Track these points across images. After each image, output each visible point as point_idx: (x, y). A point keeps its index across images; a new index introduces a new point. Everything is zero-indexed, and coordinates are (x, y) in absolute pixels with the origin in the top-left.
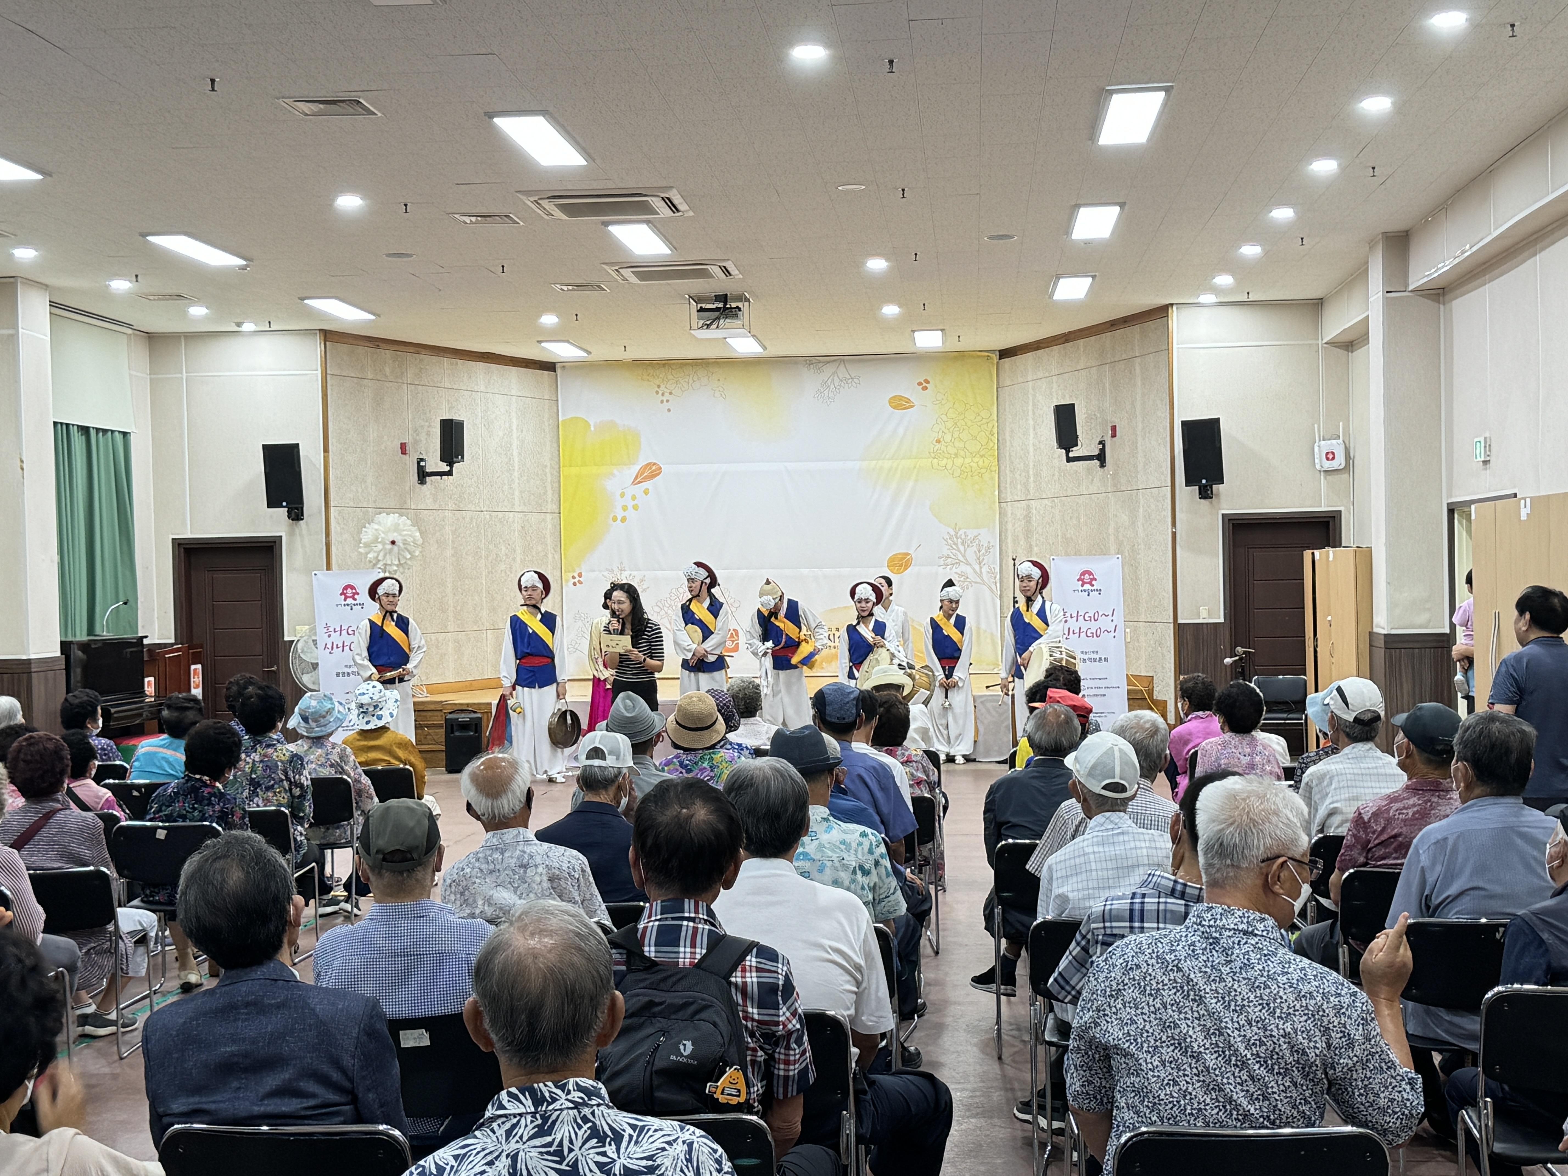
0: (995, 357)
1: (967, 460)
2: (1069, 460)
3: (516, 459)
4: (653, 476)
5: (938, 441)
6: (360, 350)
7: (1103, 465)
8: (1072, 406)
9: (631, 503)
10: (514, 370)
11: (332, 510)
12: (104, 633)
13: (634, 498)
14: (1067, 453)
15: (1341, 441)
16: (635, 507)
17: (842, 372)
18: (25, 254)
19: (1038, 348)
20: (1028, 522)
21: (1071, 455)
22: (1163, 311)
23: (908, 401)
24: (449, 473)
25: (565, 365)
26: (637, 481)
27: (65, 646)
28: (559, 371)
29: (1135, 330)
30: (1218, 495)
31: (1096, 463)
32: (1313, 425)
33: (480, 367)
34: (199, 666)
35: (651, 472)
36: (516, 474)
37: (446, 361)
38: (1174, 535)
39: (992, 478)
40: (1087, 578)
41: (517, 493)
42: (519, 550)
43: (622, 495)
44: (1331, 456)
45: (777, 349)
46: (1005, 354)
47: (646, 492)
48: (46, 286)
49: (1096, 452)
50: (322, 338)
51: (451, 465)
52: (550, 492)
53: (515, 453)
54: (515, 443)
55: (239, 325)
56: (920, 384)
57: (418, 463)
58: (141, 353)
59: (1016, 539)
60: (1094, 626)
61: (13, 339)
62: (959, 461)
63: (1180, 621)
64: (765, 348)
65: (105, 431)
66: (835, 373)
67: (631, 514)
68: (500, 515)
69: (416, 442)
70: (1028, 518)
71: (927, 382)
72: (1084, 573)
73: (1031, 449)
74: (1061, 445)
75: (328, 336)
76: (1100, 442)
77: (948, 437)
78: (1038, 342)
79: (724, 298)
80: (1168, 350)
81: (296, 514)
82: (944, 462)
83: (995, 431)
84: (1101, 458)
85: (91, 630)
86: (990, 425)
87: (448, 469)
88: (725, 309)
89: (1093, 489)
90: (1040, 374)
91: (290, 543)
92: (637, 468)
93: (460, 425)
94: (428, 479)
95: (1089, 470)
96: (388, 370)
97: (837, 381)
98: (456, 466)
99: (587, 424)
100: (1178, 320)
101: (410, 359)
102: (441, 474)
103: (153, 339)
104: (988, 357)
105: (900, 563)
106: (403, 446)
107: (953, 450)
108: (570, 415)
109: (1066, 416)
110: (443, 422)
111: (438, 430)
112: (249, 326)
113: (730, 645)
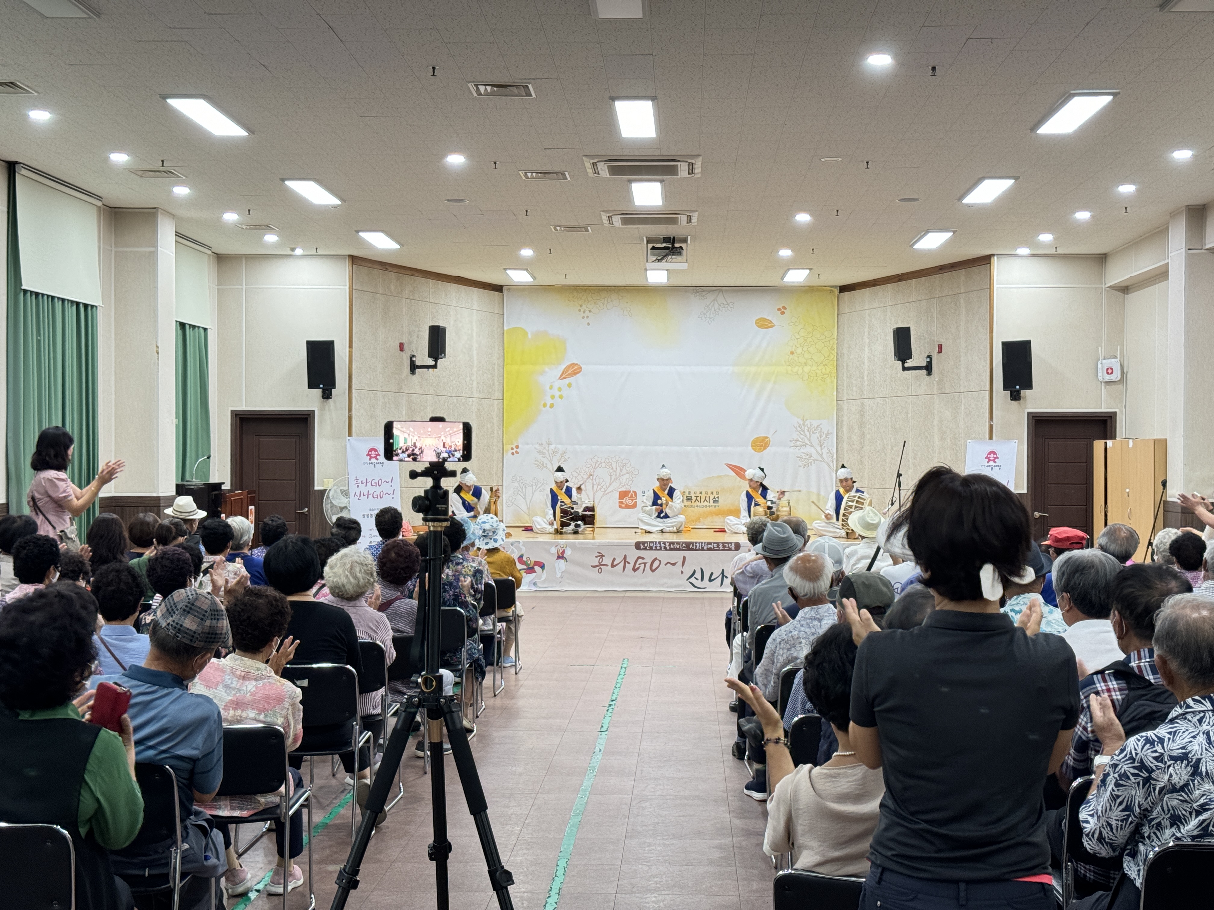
0: (837, 291)
1: (814, 368)
2: (904, 369)
3: (475, 358)
4: (575, 373)
5: (792, 353)
6: (375, 271)
7: (929, 373)
8: (908, 329)
9: (557, 394)
10: (475, 291)
11: (353, 391)
13: (560, 390)
14: (903, 363)
15: (1118, 360)
16: (561, 397)
17: (721, 299)
18: (180, 191)
19: (876, 285)
20: (862, 416)
21: (906, 365)
22: (986, 260)
23: (770, 322)
24: (435, 367)
25: (512, 287)
26: (563, 377)
28: (505, 292)
29: (962, 273)
30: (1025, 398)
31: (924, 372)
32: (1097, 348)
33: (453, 287)
34: (253, 508)
35: (573, 370)
36: (475, 369)
37: (431, 282)
38: (991, 427)
39: (832, 382)
41: (475, 384)
43: (551, 388)
44: (1110, 371)
46: (844, 289)
47: (570, 386)
48: (179, 219)
49: (924, 364)
50: (351, 262)
51: (436, 360)
52: (497, 384)
53: (475, 352)
54: (475, 345)
55: (293, 249)
56: (779, 309)
57: (411, 358)
58: (213, 267)
59: (851, 428)
61: (153, 255)
62: (807, 369)
65: (194, 327)
66: (715, 299)
67: (557, 402)
68: (464, 400)
69: (410, 343)
70: (862, 413)
71: (784, 308)
73: (866, 361)
74: (898, 358)
75: (354, 260)
76: (928, 357)
77: (799, 350)
78: (875, 280)
79: (674, 240)
80: (989, 288)
81: (328, 394)
82: (795, 370)
83: (835, 346)
84: (928, 368)
86: (831, 342)
87: (433, 363)
88: (673, 247)
89: (921, 391)
90: (876, 305)
91: (322, 416)
92: (563, 367)
93: (443, 330)
94: (417, 371)
95: (919, 377)
96: (393, 287)
97: (716, 306)
98: (439, 361)
99: (526, 333)
100: (998, 266)
101: (407, 279)
102: (428, 367)
103: (221, 259)
104: (831, 291)
105: (761, 444)
106: (401, 345)
107: (802, 360)
108: (513, 326)
109: (903, 336)
110: (431, 327)
111: (429, 333)
112: (299, 251)
113: (630, 503)
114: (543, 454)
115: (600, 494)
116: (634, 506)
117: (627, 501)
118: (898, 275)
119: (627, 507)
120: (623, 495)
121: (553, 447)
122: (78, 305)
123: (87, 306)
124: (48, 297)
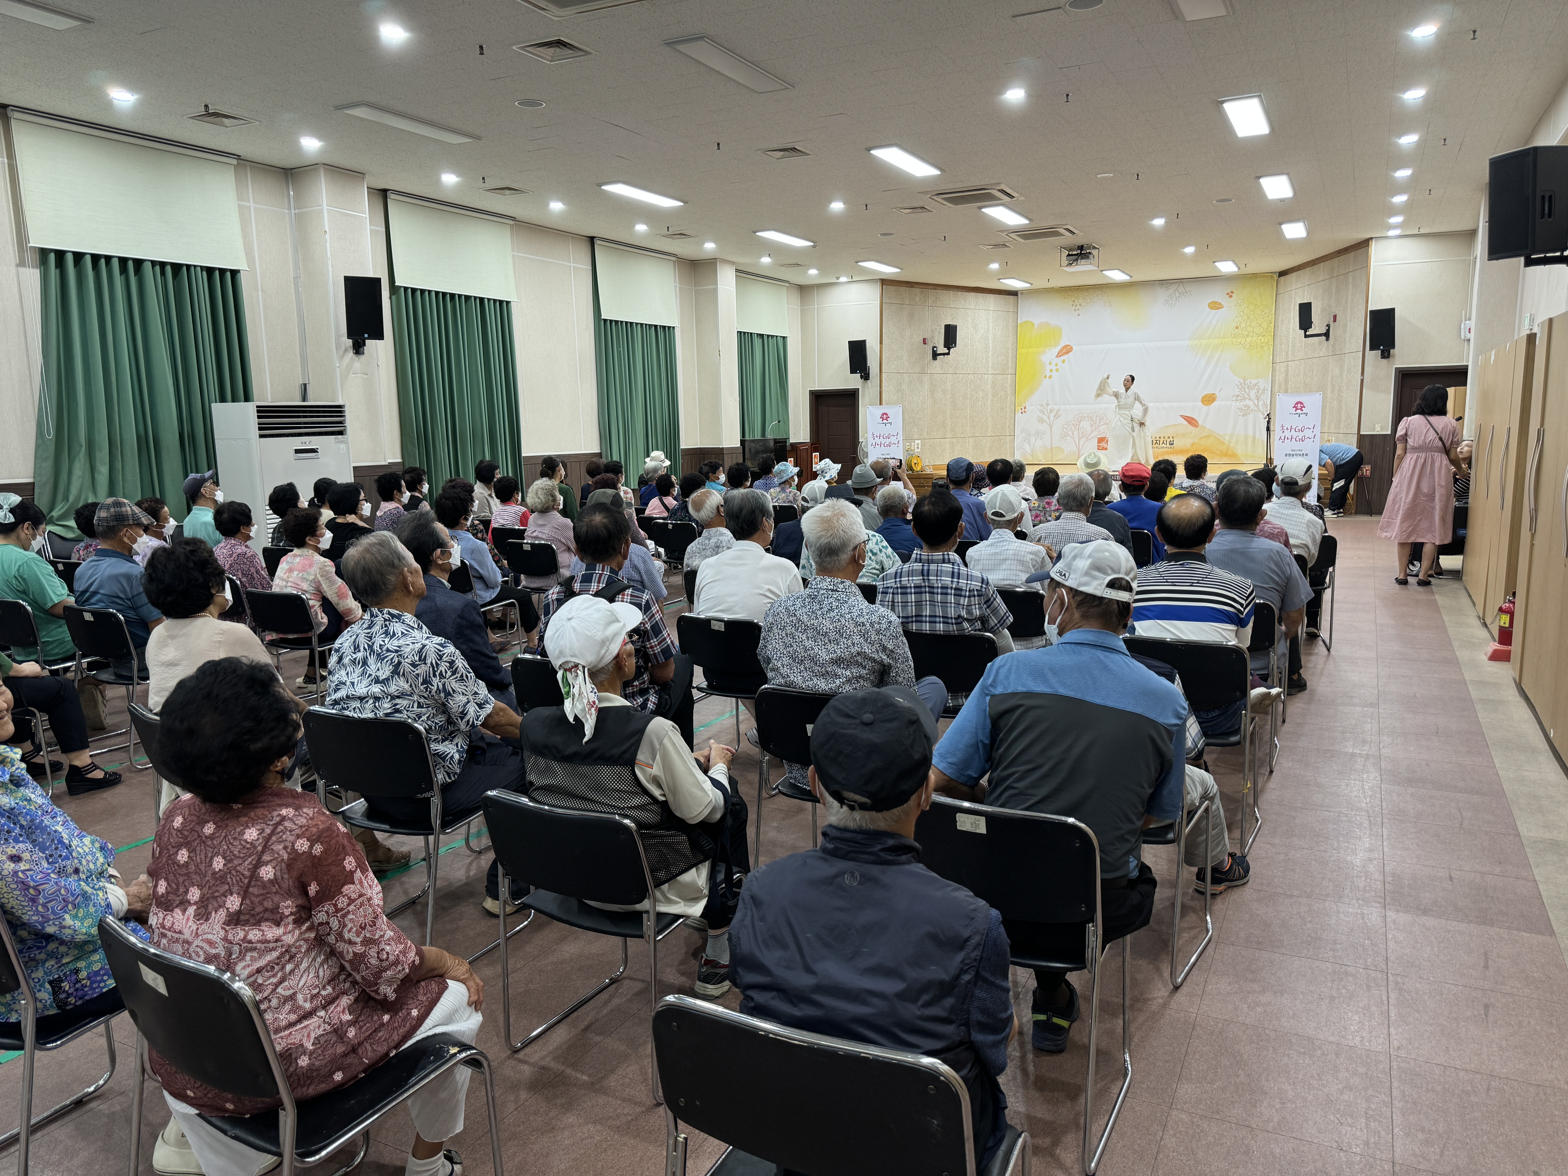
0: (1276, 277)
1: (1254, 339)
2: (1306, 336)
3: (991, 345)
4: (1067, 352)
5: (1237, 328)
6: (902, 289)
7: (1327, 340)
8: (1310, 304)
9: (1054, 368)
10: (992, 296)
11: (883, 375)
12: (770, 436)
13: (1056, 365)
14: (1305, 332)
16: (1057, 370)
17: (1180, 290)
18: (710, 246)
19: (1299, 270)
20: (1287, 375)
21: (1308, 333)
22: (1367, 243)
23: (1220, 304)
25: (1022, 293)
26: (1058, 356)
27: (743, 443)
28: (1019, 295)
29: (1351, 255)
30: (1394, 355)
31: (1324, 338)
33: (971, 295)
34: (818, 454)
35: (1067, 350)
36: (990, 353)
37: (951, 293)
38: (1364, 380)
39: (1269, 349)
40: (1299, 406)
41: (990, 364)
42: (990, 395)
43: (1050, 363)
44: (1470, 330)
45: (1138, 277)
46: (1282, 274)
47: (1063, 361)
48: (733, 263)
49: (1324, 331)
50: (880, 284)
51: (949, 349)
52: (1010, 363)
53: (991, 342)
54: (991, 336)
55: (838, 278)
56: (1228, 294)
57: (933, 349)
58: (796, 295)
59: (1280, 385)
60: (1301, 435)
61: (715, 290)
62: (1249, 339)
63: (1362, 433)
64: (1131, 277)
65: (773, 336)
66: (1177, 289)
67: (1055, 374)
68: (980, 376)
69: (932, 337)
70: (1287, 372)
71: (1232, 292)
72: (1297, 403)
73: (1291, 331)
74: (1301, 328)
75: (885, 282)
76: (1327, 325)
78: (1299, 266)
79: (1081, 248)
80: (1368, 267)
81: (866, 377)
82: (1240, 340)
83: (1273, 321)
84: (1327, 334)
85: (763, 434)
86: (1270, 318)
87: (946, 351)
88: (1081, 254)
89: (1322, 354)
90: (1299, 285)
91: (863, 391)
92: (1059, 348)
93: (955, 327)
94: (938, 357)
95: (1320, 343)
96: (917, 299)
97: (1177, 294)
98: (952, 350)
99: (1033, 324)
100: (1375, 249)
101: (932, 292)
102: (944, 354)
103: (802, 287)
104: (1273, 277)
105: (1209, 399)
106: (924, 340)
107: (1245, 333)
108: (1024, 320)
109: (1305, 311)
110: (946, 326)
111: (943, 331)
112: (843, 279)
113: (1106, 446)
114: (1043, 412)
115: (1082, 439)
116: (1108, 448)
117: (1103, 444)
118: (1313, 261)
119: (1102, 448)
120: (1099, 439)
121: (1050, 407)
122: (656, 326)
123: (664, 327)
124: (626, 323)
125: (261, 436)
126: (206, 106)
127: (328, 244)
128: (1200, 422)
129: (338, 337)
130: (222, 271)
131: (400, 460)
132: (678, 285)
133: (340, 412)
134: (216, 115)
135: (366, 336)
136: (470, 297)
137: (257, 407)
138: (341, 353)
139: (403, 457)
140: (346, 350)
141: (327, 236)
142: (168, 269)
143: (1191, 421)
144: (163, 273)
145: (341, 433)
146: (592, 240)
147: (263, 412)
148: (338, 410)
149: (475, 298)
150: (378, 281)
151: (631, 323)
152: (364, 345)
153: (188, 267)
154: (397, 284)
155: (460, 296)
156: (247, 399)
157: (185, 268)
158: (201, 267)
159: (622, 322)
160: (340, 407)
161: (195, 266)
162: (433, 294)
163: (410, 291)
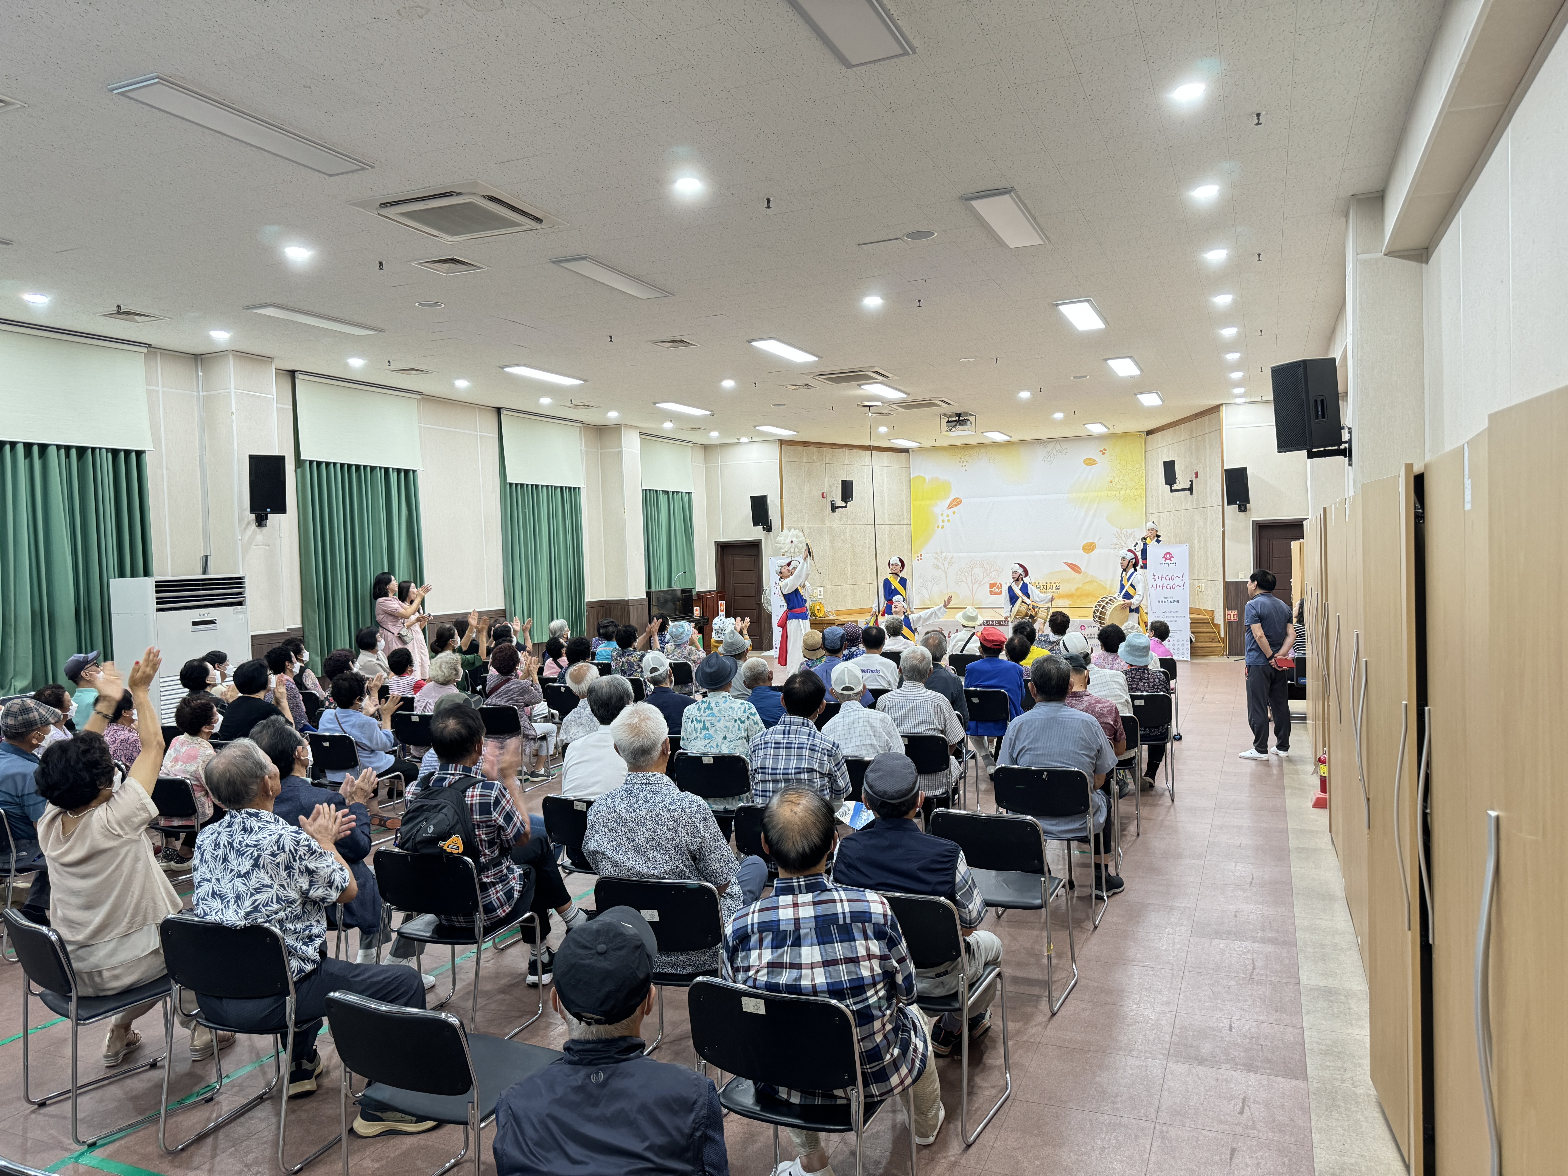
0: (1144, 435)
1: (1128, 491)
2: (1172, 491)
3: (886, 498)
4: (957, 505)
5: (1111, 482)
6: (800, 448)
7: (1191, 494)
8: (1173, 462)
9: (946, 519)
10: (885, 453)
11: (785, 526)
12: (676, 586)
13: (948, 516)
14: (1171, 487)
16: (949, 521)
17: (1058, 447)
18: (613, 414)
19: (1161, 431)
21: (1173, 488)
22: (1217, 408)
23: (1095, 460)
24: (846, 507)
25: (914, 449)
26: (949, 507)
27: (648, 594)
28: (911, 453)
30: (1250, 510)
31: (1188, 492)
33: (865, 453)
34: (723, 602)
35: (957, 502)
36: (886, 505)
37: (847, 451)
38: (1223, 532)
39: (1142, 501)
41: (886, 515)
42: (887, 543)
43: (942, 515)
45: (1016, 437)
46: (1149, 433)
47: (954, 513)
48: (636, 427)
49: (1188, 486)
50: (779, 445)
51: (846, 502)
52: (905, 514)
53: (886, 495)
54: (886, 490)
55: (738, 439)
56: (1100, 451)
57: (831, 502)
58: (700, 454)
60: (1171, 583)
61: (620, 453)
62: (1123, 492)
63: (1227, 580)
64: (1009, 437)
65: (678, 493)
66: (1054, 447)
67: (946, 524)
68: (877, 526)
69: (830, 492)
71: (1105, 450)
72: (1166, 554)
73: (1160, 485)
74: (1167, 483)
75: (783, 444)
76: (1190, 481)
77: (1116, 480)
78: (1162, 427)
79: (959, 415)
80: (1219, 429)
81: (768, 529)
82: (1114, 493)
83: (1143, 475)
84: (1191, 489)
85: (670, 585)
86: (1141, 473)
87: (843, 504)
88: (959, 420)
89: (1188, 507)
90: (1163, 444)
91: (766, 542)
92: (949, 501)
93: (851, 483)
94: (836, 510)
95: (1184, 496)
96: (815, 458)
97: (1056, 452)
98: (849, 503)
99: (925, 478)
100: (1225, 413)
101: (828, 451)
102: (842, 507)
103: (706, 447)
104: (1141, 436)
105: (1089, 548)
106: (823, 494)
107: (1119, 486)
108: (916, 475)
109: (1169, 467)
110: (843, 482)
111: (840, 486)
112: (744, 440)
113: (998, 591)
114: (938, 560)
115: (976, 586)
116: (1000, 593)
117: (995, 589)
118: (1174, 422)
119: (995, 594)
120: (992, 585)
121: (944, 554)
122: (561, 488)
123: (570, 488)
124: (532, 485)
125: (159, 610)
126: (119, 307)
127: (234, 425)
128: (1083, 569)
129: (241, 511)
130: (127, 453)
131: (300, 626)
132: (584, 449)
133: (240, 583)
134: (127, 313)
135: (269, 510)
136: (376, 467)
137: (156, 582)
138: (244, 526)
139: (303, 623)
140: (248, 523)
141: (234, 417)
142: (73, 452)
143: (1074, 568)
144: (68, 456)
145: (240, 604)
146: (498, 410)
147: (161, 586)
148: (237, 582)
149: (381, 468)
150: (282, 458)
151: (537, 486)
152: (267, 518)
153: (93, 449)
154: (302, 458)
155: (365, 467)
156: (146, 573)
157: (90, 450)
158: (107, 449)
159: (527, 485)
160: (240, 578)
161: (100, 449)
162: (339, 466)
163: (315, 463)
